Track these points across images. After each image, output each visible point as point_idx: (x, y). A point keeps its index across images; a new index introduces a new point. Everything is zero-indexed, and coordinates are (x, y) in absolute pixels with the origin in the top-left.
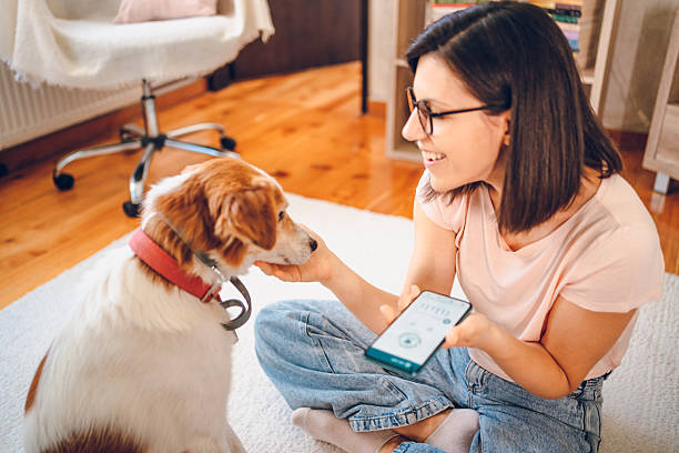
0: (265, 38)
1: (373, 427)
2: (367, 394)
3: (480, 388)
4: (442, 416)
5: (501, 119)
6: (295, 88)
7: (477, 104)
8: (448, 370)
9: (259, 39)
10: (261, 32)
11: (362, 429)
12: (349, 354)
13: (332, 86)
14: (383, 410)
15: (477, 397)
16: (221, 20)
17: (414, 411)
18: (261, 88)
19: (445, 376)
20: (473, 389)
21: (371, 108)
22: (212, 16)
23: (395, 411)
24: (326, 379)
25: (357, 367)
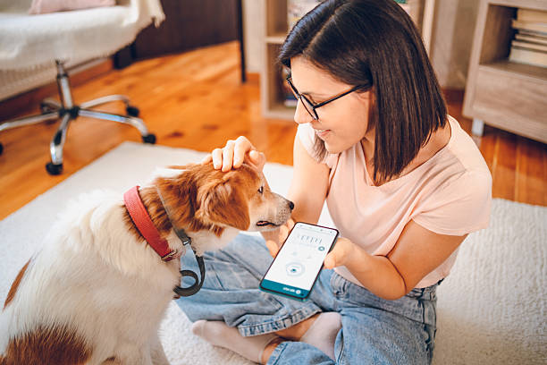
0: (157, 23)
1: (257, 332)
2: (252, 306)
3: (342, 294)
4: (312, 320)
9: (152, 25)
10: (154, 19)
11: (249, 333)
12: (235, 274)
13: (217, 61)
14: (265, 318)
15: (341, 302)
16: (119, 10)
17: (290, 317)
20: (337, 295)
21: (249, 78)
22: (111, 6)
23: (275, 318)
24: (218, 296)
25: (243, 285)
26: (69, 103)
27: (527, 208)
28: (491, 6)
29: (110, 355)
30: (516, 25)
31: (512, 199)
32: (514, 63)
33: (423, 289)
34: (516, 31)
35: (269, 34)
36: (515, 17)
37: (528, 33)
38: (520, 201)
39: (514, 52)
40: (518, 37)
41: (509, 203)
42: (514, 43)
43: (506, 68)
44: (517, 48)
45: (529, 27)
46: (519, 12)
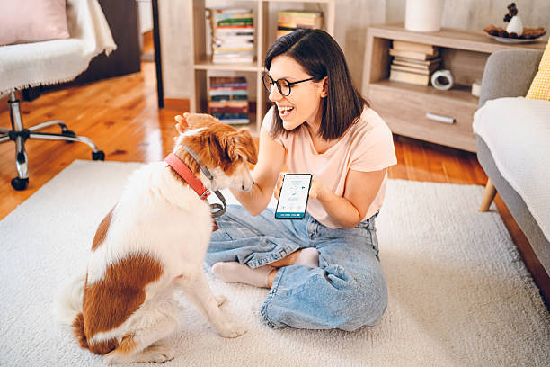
0: (107, 54)
1: (264, 263)
2: (257, 247)
3: (316, 235)
4: (298, 253)
5: (321, 84)
6: (98, 93)
7: (309, 77)
8: (295, 232)
9: (104, 53)
10: (105, 50)
11: (258, 265)
12: (239, 229)
13: (126, 91)
14: (267, 253)
15: (315, 241)
16: (74, 42)
17: (284, 250)
18: (68, 96)
19: (293, 234)
20: (312, 237)
22: (67, 38)
23: (274, 252)
24: (230, 245)
25: (245, 236)
26: (19, 127)
27: (418, 184)
28: (375, 38)
29: (180, 274)
30: (393, 53)
31: (407, 179)
32: (394, 82)
33: (368, 221)
34: (393, 58)
35: (196, 63)
36: (392, 47)
37: (402, 59)
38: (412, 180)
39: (393, 73)
40: (395, 62)
41: (405, 182)
42: (393, 67)
43: (389, 86)
44: (395, 70)
45: (402, 54)
46: (394, 43)
